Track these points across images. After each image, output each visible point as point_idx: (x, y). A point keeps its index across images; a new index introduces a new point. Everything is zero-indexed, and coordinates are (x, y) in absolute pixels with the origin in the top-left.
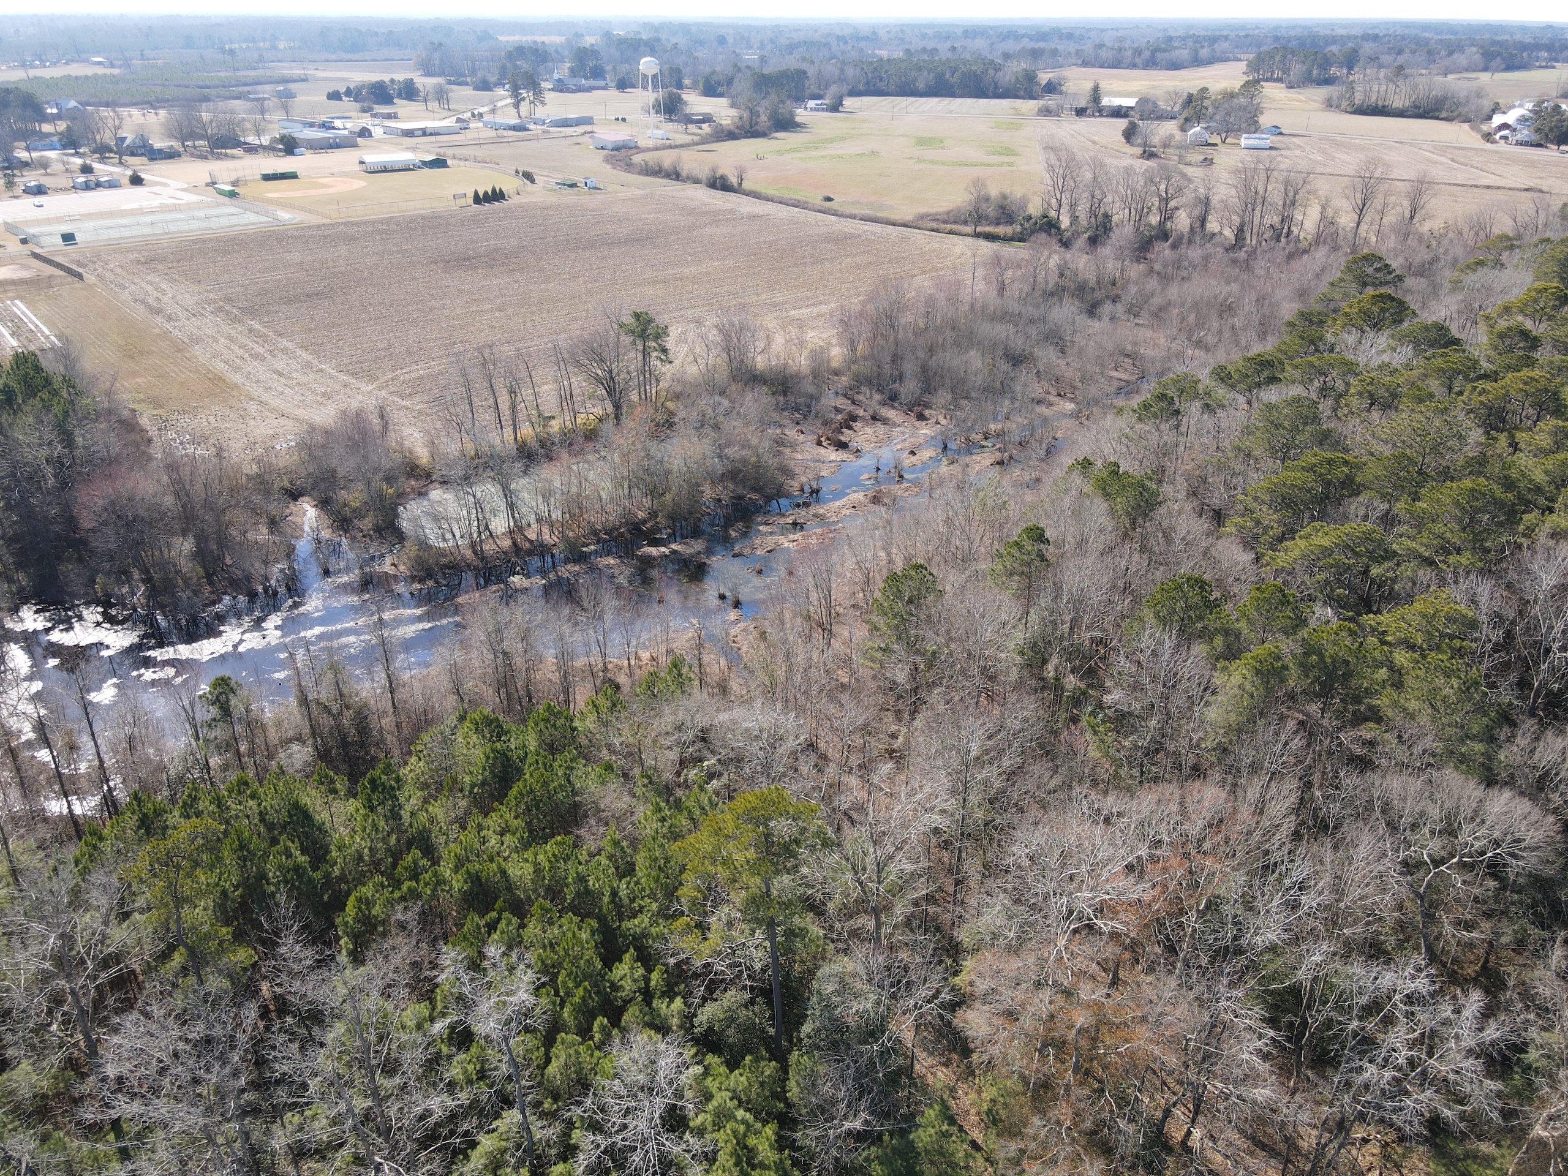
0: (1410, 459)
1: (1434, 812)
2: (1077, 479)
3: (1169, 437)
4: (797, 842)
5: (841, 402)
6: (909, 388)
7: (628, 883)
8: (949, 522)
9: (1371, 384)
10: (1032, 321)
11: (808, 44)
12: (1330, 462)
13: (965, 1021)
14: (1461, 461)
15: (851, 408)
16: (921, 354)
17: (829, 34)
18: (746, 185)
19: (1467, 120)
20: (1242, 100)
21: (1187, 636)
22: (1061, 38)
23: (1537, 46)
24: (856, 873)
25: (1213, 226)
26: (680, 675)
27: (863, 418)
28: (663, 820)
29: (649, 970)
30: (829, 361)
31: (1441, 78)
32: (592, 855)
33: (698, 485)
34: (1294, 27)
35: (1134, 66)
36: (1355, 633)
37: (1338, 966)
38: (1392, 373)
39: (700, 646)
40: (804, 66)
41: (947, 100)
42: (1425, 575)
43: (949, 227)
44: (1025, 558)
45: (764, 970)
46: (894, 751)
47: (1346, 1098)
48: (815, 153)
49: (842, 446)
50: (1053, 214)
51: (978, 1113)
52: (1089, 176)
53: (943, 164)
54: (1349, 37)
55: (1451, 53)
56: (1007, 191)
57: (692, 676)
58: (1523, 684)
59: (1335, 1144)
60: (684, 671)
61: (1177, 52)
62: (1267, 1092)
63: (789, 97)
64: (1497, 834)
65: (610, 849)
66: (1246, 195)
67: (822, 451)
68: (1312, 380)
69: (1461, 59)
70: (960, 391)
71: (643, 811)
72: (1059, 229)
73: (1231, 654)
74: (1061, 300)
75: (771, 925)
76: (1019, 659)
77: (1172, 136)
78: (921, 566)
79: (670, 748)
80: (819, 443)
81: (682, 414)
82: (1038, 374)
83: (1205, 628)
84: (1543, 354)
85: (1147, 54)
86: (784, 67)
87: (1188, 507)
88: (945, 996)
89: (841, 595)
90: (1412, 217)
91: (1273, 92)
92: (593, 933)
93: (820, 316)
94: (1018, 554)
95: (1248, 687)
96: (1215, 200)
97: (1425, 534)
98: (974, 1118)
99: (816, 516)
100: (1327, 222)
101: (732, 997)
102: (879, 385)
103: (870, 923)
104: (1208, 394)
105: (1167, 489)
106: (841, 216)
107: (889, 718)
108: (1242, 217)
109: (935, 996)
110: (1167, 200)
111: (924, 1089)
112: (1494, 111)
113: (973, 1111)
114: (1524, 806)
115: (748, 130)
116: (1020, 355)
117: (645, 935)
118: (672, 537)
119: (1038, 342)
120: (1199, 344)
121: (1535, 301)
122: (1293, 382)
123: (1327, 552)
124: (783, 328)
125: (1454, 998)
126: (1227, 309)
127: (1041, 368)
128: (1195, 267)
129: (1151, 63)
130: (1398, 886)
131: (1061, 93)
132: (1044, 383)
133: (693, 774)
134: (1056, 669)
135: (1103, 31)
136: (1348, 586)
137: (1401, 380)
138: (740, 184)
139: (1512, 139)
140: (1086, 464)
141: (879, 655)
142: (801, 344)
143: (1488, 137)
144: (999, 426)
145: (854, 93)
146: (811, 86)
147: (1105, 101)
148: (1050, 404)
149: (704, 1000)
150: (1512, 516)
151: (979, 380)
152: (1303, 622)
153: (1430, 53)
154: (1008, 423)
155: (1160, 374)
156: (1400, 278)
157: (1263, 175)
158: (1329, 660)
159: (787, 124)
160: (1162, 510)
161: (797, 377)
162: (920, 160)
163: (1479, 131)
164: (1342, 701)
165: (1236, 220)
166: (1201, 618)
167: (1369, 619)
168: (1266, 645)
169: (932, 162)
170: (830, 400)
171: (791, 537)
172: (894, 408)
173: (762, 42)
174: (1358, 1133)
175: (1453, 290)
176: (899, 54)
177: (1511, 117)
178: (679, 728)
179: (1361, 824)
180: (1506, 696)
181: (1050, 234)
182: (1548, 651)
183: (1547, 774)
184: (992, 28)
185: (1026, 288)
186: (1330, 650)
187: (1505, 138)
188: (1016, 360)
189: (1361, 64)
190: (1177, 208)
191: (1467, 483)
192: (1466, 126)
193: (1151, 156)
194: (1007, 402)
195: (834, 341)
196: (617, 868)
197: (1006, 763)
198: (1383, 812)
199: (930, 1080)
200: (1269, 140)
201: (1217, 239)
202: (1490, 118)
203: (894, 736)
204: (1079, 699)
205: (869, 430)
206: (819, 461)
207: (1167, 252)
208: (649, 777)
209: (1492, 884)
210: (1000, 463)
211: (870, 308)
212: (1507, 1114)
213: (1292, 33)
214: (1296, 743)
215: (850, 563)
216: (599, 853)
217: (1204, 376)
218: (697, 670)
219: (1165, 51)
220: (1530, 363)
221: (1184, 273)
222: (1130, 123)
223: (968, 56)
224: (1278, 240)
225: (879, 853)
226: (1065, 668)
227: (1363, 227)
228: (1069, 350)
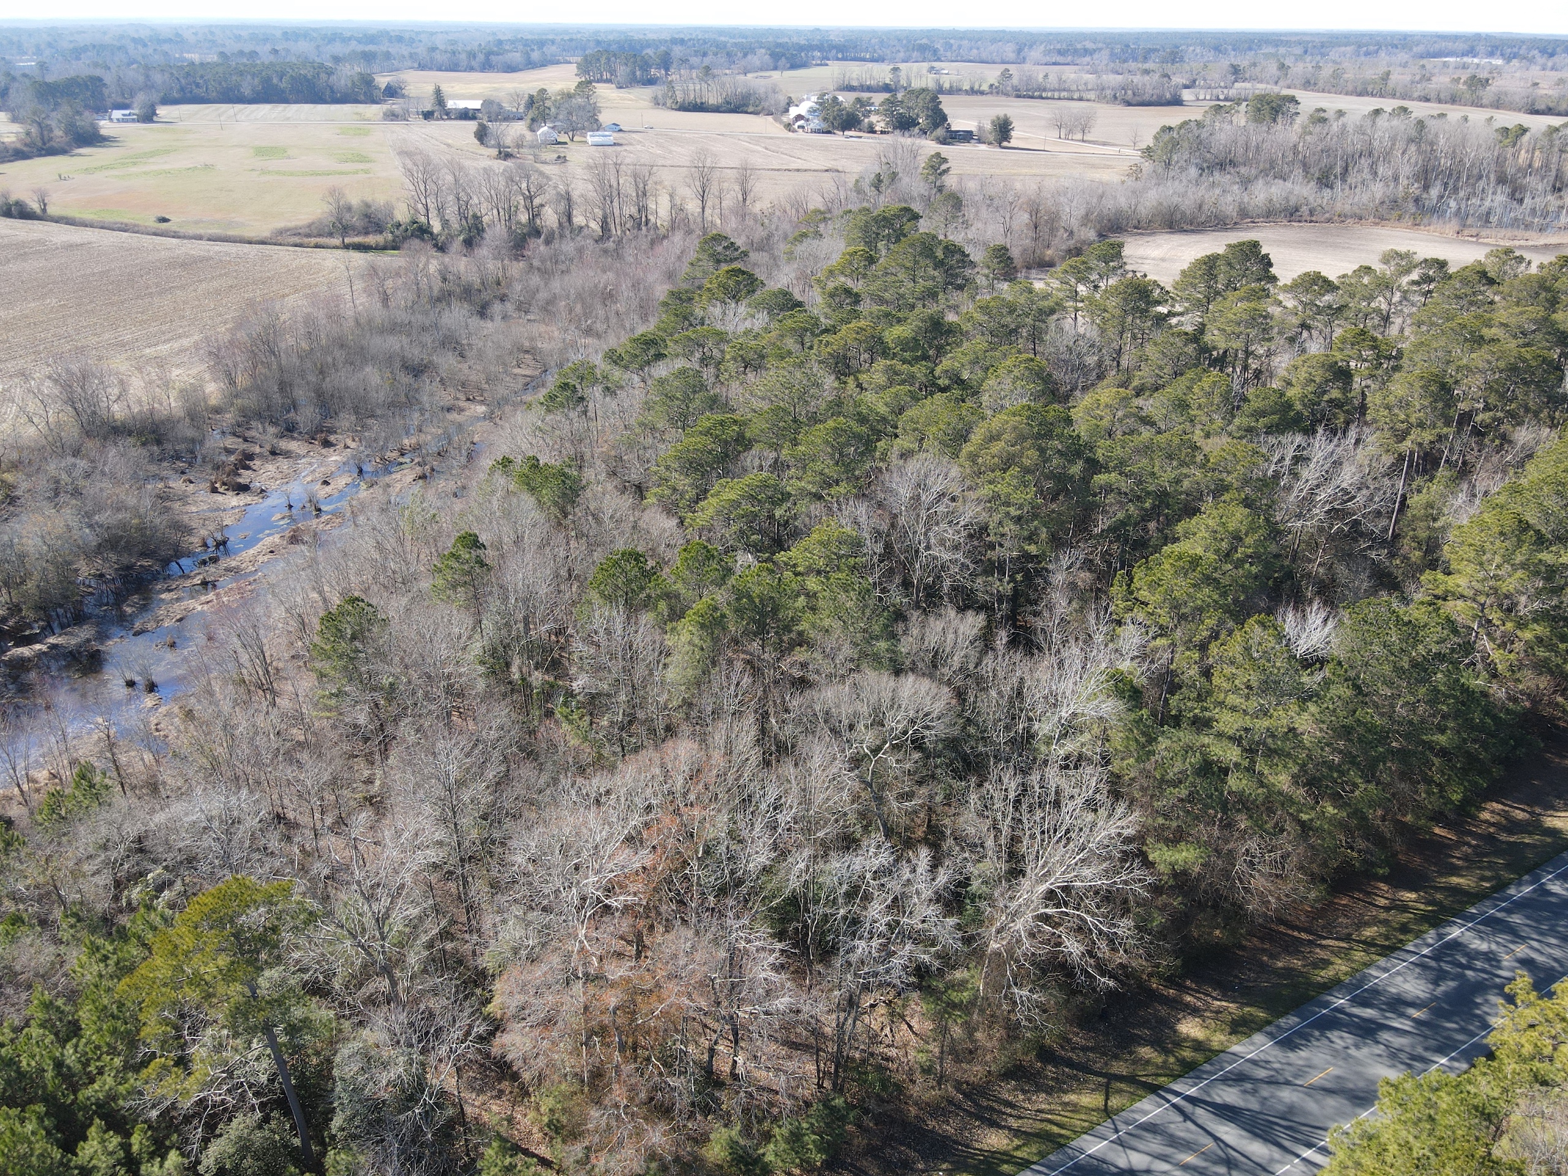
0: (784, 410)
1: (864, 709)
2: (500, 480)
3: (579, 424)
4: (274, 929)
5: (230, 442)
6: (307, 415)
7: (76, 1046)
8: (379, 546)
9: (741, 349)
10: (424, 329)
11: (98, 48)
12: (722, 423)
13: (503, 1046)
14: (824, 406)
15: (245, 446)
16: (312, 378)
17: (122, 37)
18: (52, 210)
19: (770, 114)
20: (580, 100)
21: (633, 608)
22: (390, 41)
23: (810, 48)
24: (355, 937)
25: (579, 220)
26: (92, 786)
27: (261, 456)
28: (105, 958)
29: (128, 1135)
30: (205, 399)
31: (742, 77)
32: (17, 1030)
33: (70, 563)
34: (612, 32)
35: (471, 69)
36: (773, 571)
37: (821, 865)
38: (756, 337)
39: (112, 746)
40: (98, 72)
41: (281, 107)
42: (816, 508)
43: (313, 240)
44: (466, 567)
45: (271, 1081)
46: (372, 797)
47: (849, 977)
48: (134, 169)
49: (243, 488)
50: (423, 219)
51: (541, 1130)
52: (450, 178)
53: (292, 174)
54: (660, 41)
55: (745, 55)
56: (369, 199)
57: (107, 781)
58: (906, 584)
59: (850, 1021)
60: (97, 779)
61: (510, 55)
62: (786, 1000)
63: (87, 107)
64: (912, 714)
65: (40, 1015)
66: (603, 189)
67: (219, 498)
68: (692, 352)
69: (755, 60)
70: (363, 411)
71: (76, 956)
72: (432, 234)
73: (676, 614)
74: (449, 305)
75: (267, 1028)
76: (481, 669)
77: (522, 136)
78: (357, 599)
79: (97, 872)
80: (214, 490)
81: (25, 486)
82: (442, 381)
83: (649, 597)
84: (867, 307)
85: (481, 57)
86: (73, 74)
87: (610, 487)
88: (480, 1029)
89: (276, 647)
90: (745, 200)
91: (605, 92)
92: (40, 1119)
93: (182, 351)
94: (456, 565)
95: (697, 641)
96: (575, 195)
97: (809, 473)
98: (538, 1136)
99: (228, 570)
100: (677, 209)
101: (239, 1126)
102: (271, 417)
103: (383, 984)
104: (605, 377)
105: (589, 474)
106: (184, 237)
107: (360, 764)
108: (603, 209)
109: (468, 1033)
110: (531, 198)
111: (481, 1128)
112: (789, 104)
113: (535, 1130)
114: (925, 684)
115: (45, 148)
116: (420, 365)
117: (112, 1097)
118: (48, 630)
119: (434, 349)
120: (589, 332)
121: (850, 263)
122: (677, 356)
123: (736, 504)
124: (139, 369)
125: (909, 861)
126: (608, 297)
127: (444, 375)
128: (571, 260)
129: (487, 66)
130: (851, 781)
131: (403, 96)
132: (450, 390)
133: (136, 893)
134: (520, 669)
135: (432, 34)
136: (760, 532)
137: (764, 343)
138: (44, 210)
139: (808, 128)
140: (506, 463)
141: (333, 702)
142: (167, 384)
143: (788, 127)
144: (414, 441)
145: (167, 101)
146: (111, 93)
147: (450, 104)
148: (461, 410)
149: (206, 1141)
150: (868, 446)
151: (381, 397)
152: (729, 571)
153: (729, 54)
154: (423, 436)
155: (560, 366)
156: (745, 254)
157: (613, 171)
158: (757, 600)
159: (91, 139)
160: (588, 493)
161: (171, 421)
162: (264, 172)
163: (781, 122)
164: (776, 633)
165: (599, 213)
166: (642, 589)
167: (781, 557)
168: (704, 599)
169: (278, 173)
170: (216, 441)
171: (203, 598)
172: (294, 439)
173: (38, 47)
174: (867, 1001)
175: (789, 260)
176: (212, 58)
177: (803, 109)
178: (105, 847)
179: (810, 737)
180: (897, 597)
181: (423, 240)
182: (917, 551)
183: (937, 653)
184: (314, 30)
185: (411, 297)
186: (756, 590)
187: (802, 127)
188: (417, 370)
189: (674, 65)
190: (542, 205)
191: (831, 423)
192: (770, 118)
193: (508, 156)
194: (416, 415)
195: (207, 376)
196: (56, 1034)
197: (490, 774)
198: (826, 722)
199: (486, 1117)
200: (612, 137)
201: (585, 231)
202: (787, 111)
203: (369, 781)
204: (549, 693)
205: (271, 467)
206: (218, 509)
207: (542, 248)
208: (75, 915)
209: (917, 755)
210: (423, 477)
211: (241, 335)
212: (968, 940)
213: (611, 37)
214: (746, 680)
215: (279, 613)
216: (27, 1024)
217: (598, 360)
218: (115, 774)
219: (498, 54)
220: (856, 314)
221: (563, 267)
222: (480, 125)
223: (294, 60)
224: (640, 229)
225: (375, 908)
226: (529, 666)
227: (708, 211)
228: (468, 354)
